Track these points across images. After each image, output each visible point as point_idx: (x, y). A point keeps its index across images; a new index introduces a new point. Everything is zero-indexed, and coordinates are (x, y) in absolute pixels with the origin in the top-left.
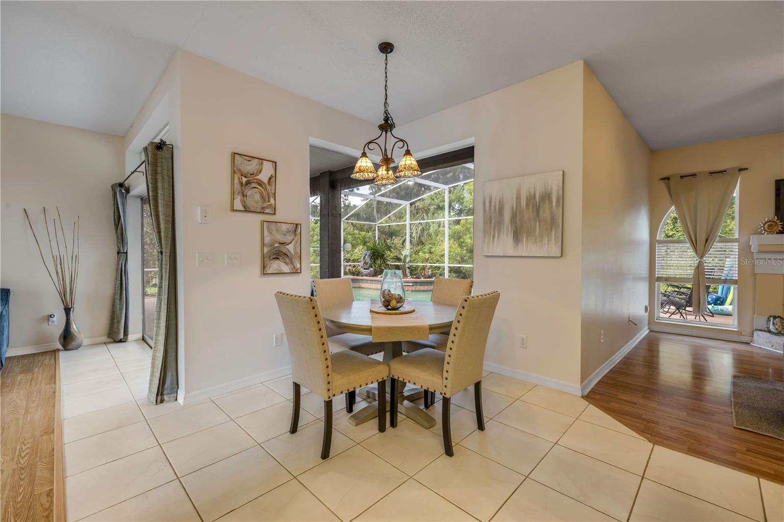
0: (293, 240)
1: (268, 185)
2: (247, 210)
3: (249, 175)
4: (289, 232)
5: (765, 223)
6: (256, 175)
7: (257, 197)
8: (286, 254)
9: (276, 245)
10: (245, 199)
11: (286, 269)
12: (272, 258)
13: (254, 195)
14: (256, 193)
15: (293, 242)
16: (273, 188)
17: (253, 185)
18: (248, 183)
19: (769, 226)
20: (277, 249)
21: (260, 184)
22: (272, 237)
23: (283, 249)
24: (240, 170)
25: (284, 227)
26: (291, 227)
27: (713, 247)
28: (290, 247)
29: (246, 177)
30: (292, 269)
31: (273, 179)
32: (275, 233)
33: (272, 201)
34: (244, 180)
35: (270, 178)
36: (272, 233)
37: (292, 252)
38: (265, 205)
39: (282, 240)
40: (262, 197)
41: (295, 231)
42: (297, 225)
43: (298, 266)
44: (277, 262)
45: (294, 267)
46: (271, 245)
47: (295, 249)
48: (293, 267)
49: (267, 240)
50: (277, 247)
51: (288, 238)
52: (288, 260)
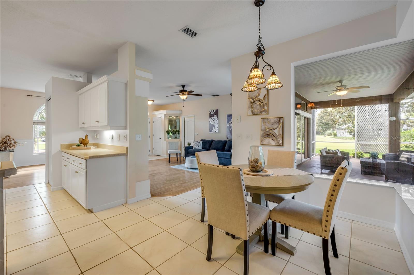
0: (278, 127)
1: (263, 100)
2: (253, 114)
3: (254, 98)
4: (275, 122)
6: (258, 96)
7: (258, 107)
8: (273, 135)
9: (268, 130)
10: (253, 109)
11: (273, 143)
12: (265, 137)
13: (257, 107)
14: (258, 105)
16: (266, 101)
17: (256, 102)
18: (254, 102)
21: (259, 101)
22: (266, 126)
23: (272, 132)
24: (250, 97)
25: (272, 120)
26: (276, 120)
28: (276, 131)
29: (253, 99)
31: (266, 96)
32: (267, 124)
33: (266, 108)
34: (252, 101)
35: (265, 96)
36: (265, 124)
37: (277, 134)
38: (262, 110)
39: (271, 127)
40: (261, 107)
41: (279, 122)
42: (280, 118)
43: (281, 142)
44: (268, 138)
45: (278, 142)
46: (265, 130)
47: (279, 132)
48: (277, 142)
49: (263, 128)
50: (268, 131)
51: (275, 126)
52: (274, 138)
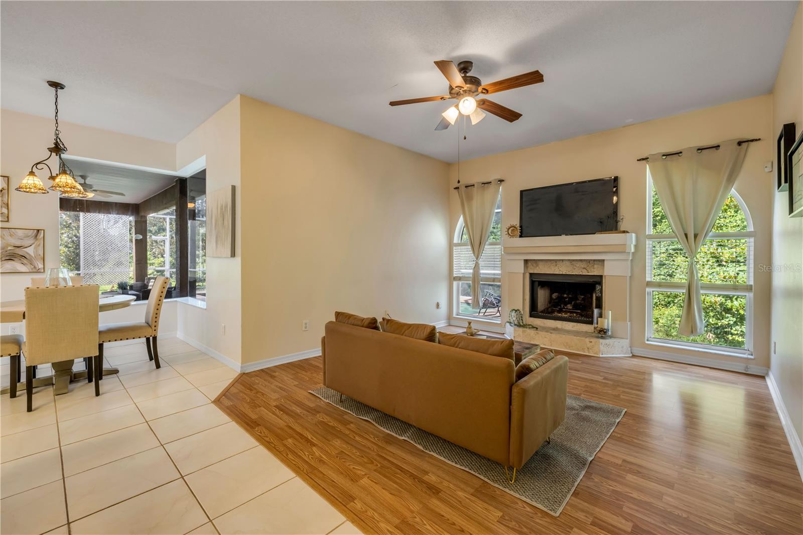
0: (33, 244)
4: (27, 236)
5: (509, 229)
8: (22, 256)
9: (9, 248)
11: (23, 269)
12: (3, 259)
15: (33, 246)
16: (7, 200)
19: (512, 230)
20: (8, 252)
22: (4, 241)
23: (19, 252)
25: (21, 233)
26: (31, 233)
27: (484, 252)
28: (30, 251)
30: (32, 269)
31: (5, 191)
32: (9, 238)
33: (5, 210)
35: (2, 191)
36: (4, 238)
37: (33, 256)
39: (18, 243)
41: (36, 236)
42: (38, 231)
43: (41, 266)
44: (12, 262)
45: (35, 267)
47: (36, 251)
48: (33, 267)
50: (10, 250)
51: (27, 242)
52: (25, 261)
